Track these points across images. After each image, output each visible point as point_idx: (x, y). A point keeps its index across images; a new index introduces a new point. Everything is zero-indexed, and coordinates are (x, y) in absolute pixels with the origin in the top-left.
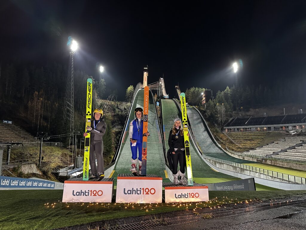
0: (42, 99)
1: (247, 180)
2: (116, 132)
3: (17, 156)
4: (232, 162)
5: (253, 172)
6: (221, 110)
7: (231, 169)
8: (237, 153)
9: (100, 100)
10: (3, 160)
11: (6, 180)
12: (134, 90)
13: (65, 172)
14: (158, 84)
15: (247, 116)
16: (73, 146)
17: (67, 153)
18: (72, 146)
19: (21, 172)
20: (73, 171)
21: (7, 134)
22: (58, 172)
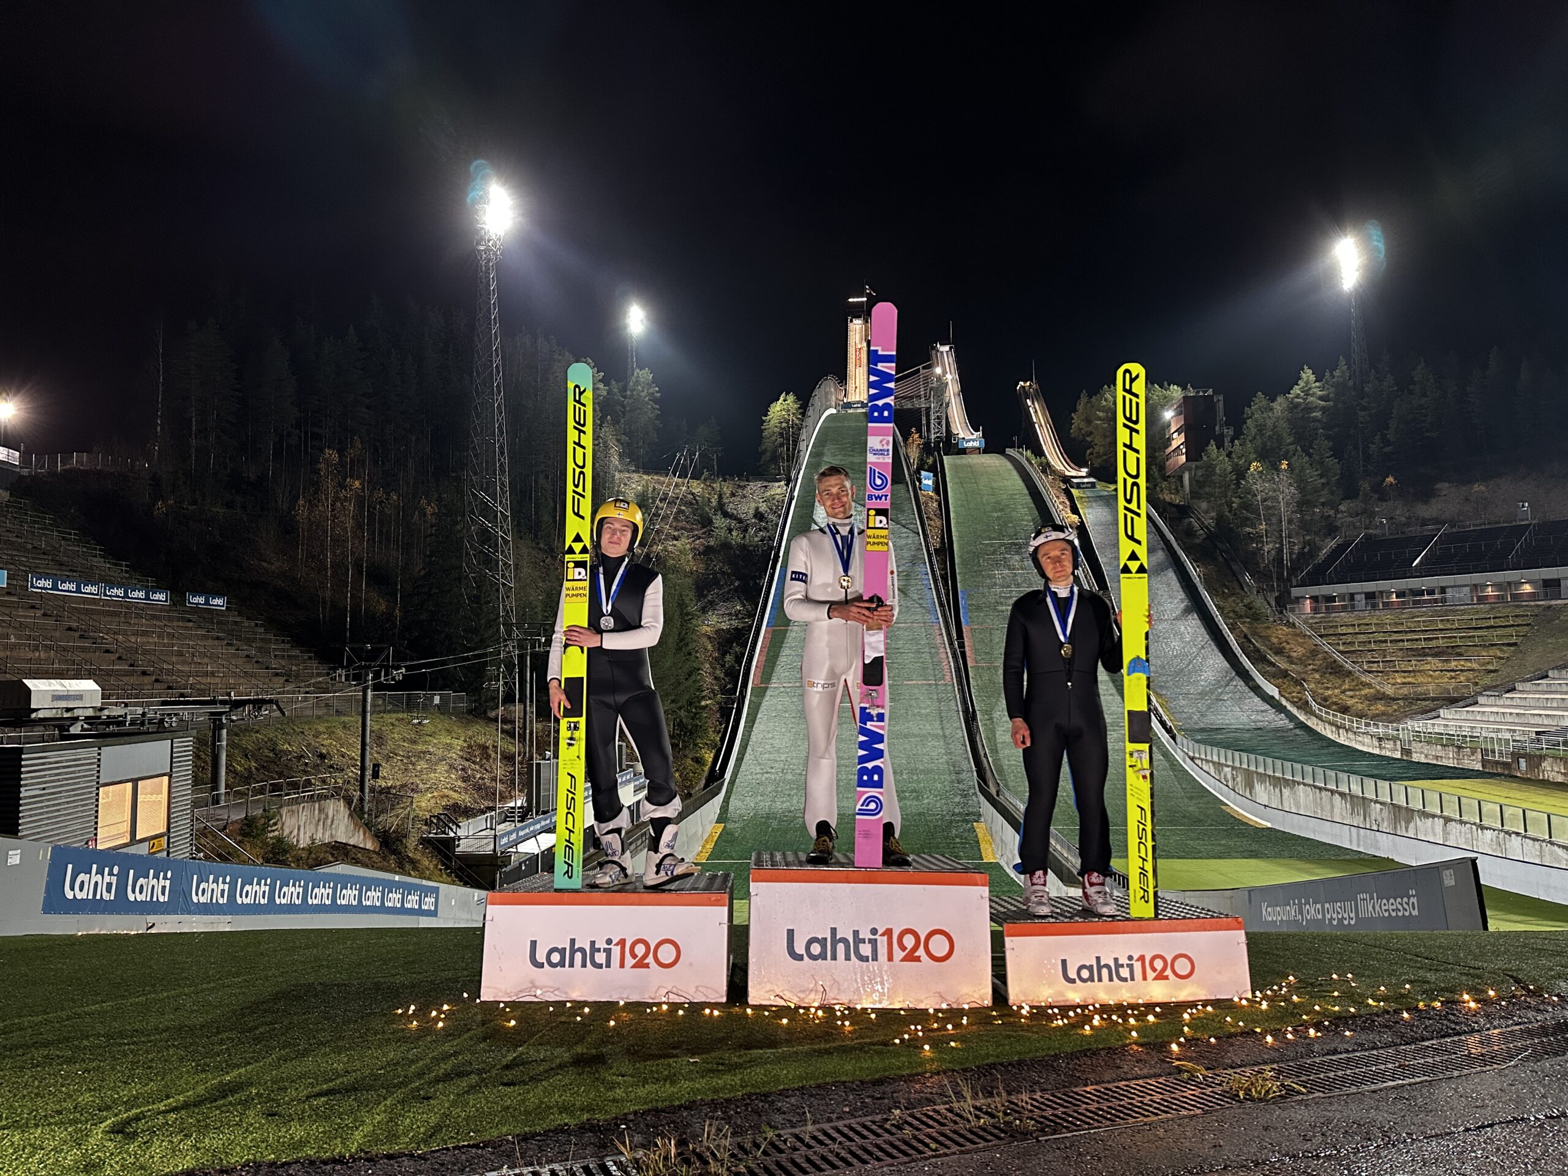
0: (357, 483)
1: (1433, 870)
2: (719, 631)
3: (256, 761)
4: (1341, 775)
5: (1466, 823)
6: (1276, 499)
7: (1337, 810)
8: (1367, 725)
9: (635, 476)
10: (197, 781)
11: (211, 877)
12: (803, 414)
13: (486, 837)
14: (926, 378)
15: (1423, 525)
16: (518, 707)
17: (489, 743)
18: (512, 708)
19: (280, 840)
20: (523, 828)
21: (206, 660)
22: (452, 835)
